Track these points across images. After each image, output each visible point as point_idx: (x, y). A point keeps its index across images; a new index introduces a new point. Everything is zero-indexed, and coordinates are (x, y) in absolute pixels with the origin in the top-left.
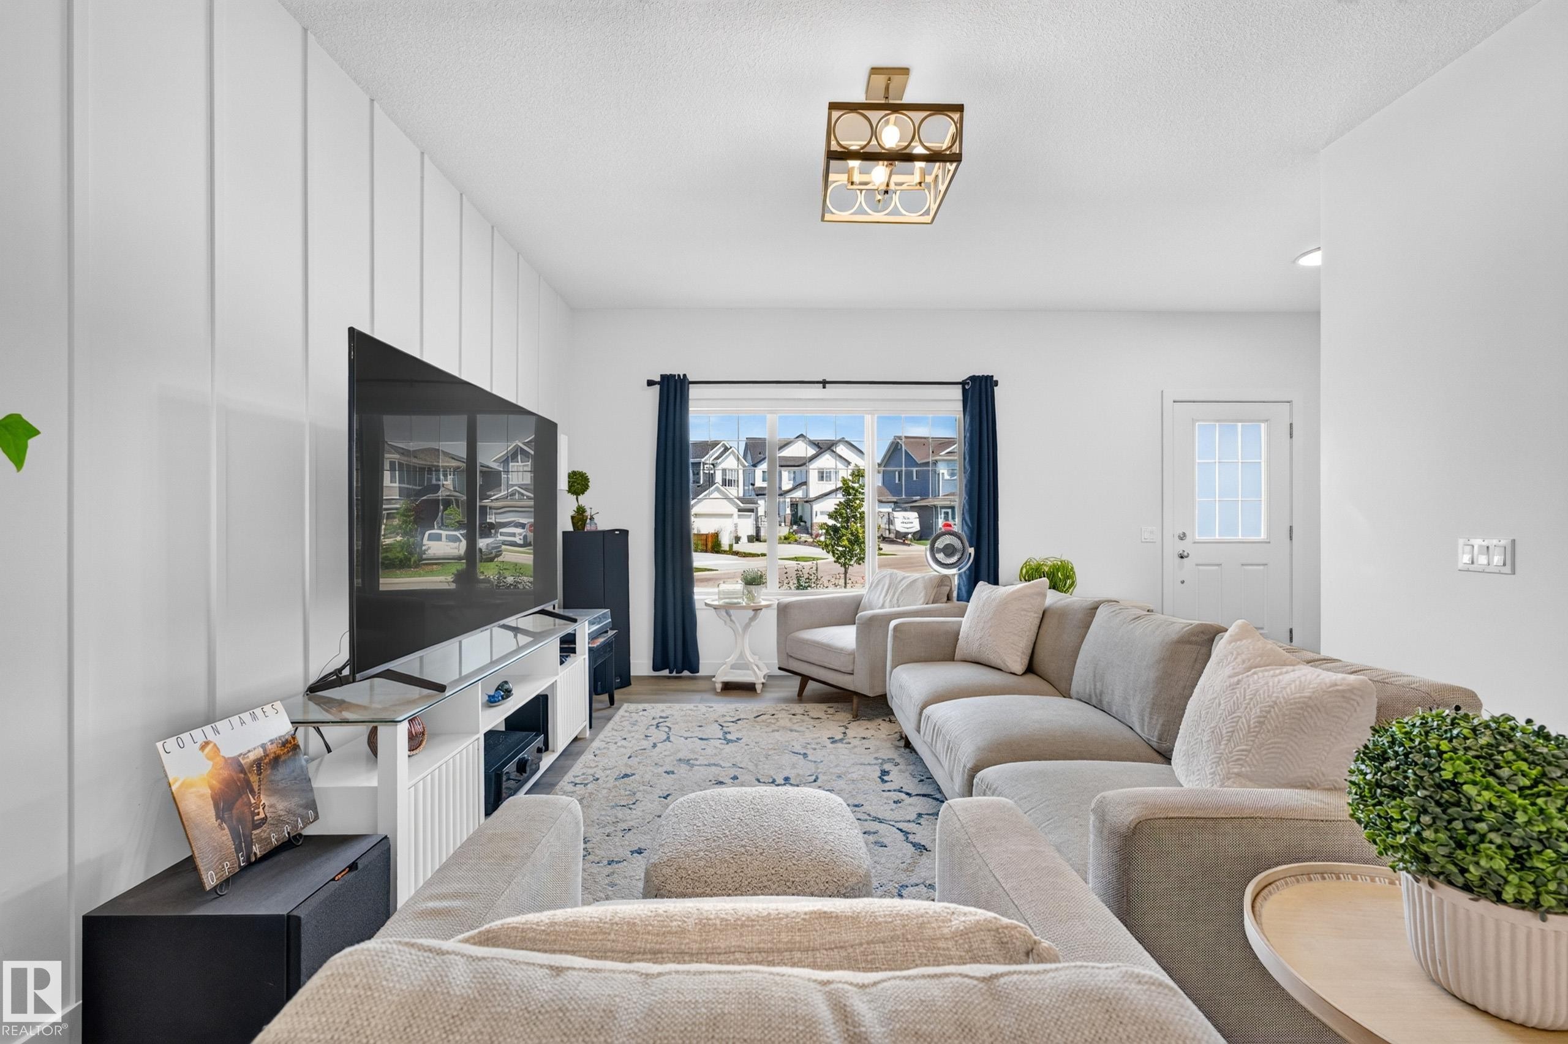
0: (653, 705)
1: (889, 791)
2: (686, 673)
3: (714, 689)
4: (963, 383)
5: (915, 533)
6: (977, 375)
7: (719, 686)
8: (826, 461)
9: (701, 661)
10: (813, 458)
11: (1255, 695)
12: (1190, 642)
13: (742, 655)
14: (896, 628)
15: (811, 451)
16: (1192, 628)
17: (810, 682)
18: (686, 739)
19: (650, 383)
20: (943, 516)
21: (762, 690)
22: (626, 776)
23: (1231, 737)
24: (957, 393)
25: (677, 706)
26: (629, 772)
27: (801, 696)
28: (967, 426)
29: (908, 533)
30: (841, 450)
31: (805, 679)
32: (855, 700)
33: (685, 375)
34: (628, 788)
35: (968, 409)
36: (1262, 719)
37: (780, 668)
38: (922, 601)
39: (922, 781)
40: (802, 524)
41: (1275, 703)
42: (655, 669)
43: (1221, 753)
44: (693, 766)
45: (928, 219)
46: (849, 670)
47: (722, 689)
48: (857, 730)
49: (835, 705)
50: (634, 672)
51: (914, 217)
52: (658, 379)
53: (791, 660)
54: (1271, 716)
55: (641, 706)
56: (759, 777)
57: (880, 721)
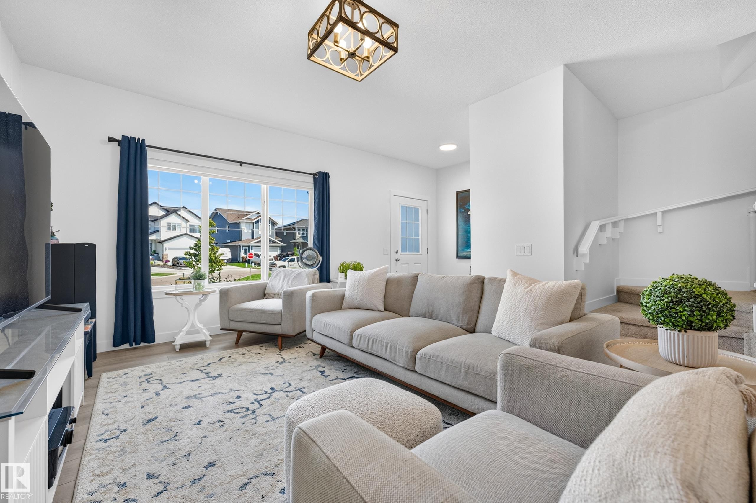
0: (133, 369)
1: (333, 380)
2: (143, 344)
3: (175, 350)
4: (314, 175)
5: (228, 260)
6: (322, 171)
7: (178, 348)
8: (173, 219)
9: (156, 334)
10: (162, 217)
11: (541, 292)
12: (475, 283)
13: (193, 326)
14: (313, 296)
15: (162, 213)
16: (474, 278)
17: (244, 333)
18: (180, 383)
19: (111, 140)
20: (243, 250)
21: (210, 345)
22: (150, 421)
23: (536, 310)
24: (311, 179)
25: (154, 365)
26: (151, 417)
27: (238, 344)
28: (316, 197)
29: (225, 260)
30: (183, 213)
31: (240, 333)
32: (280, 339)
33: (143, 140)
34: (161, 427)
35: (317, 188)
36: (548, 301)
37: (221, 329)
38: (306, 283)
39: (343, 371)
40: (155, 255)
41: (552, 294)
42: (114, 345)
43: (532, 317)
44: (201, 398)
45: (360, 78)
46: (278, 322)
47: (180, 349)
48: (287, 355)
49: (266, 344)
50: (98, 351)
51: (352, 75)
52: (120, 138)
53: (232, 323)
54: (552, 299)
55: (121, 372)
56: (255, 392)
57: (295, 349)
